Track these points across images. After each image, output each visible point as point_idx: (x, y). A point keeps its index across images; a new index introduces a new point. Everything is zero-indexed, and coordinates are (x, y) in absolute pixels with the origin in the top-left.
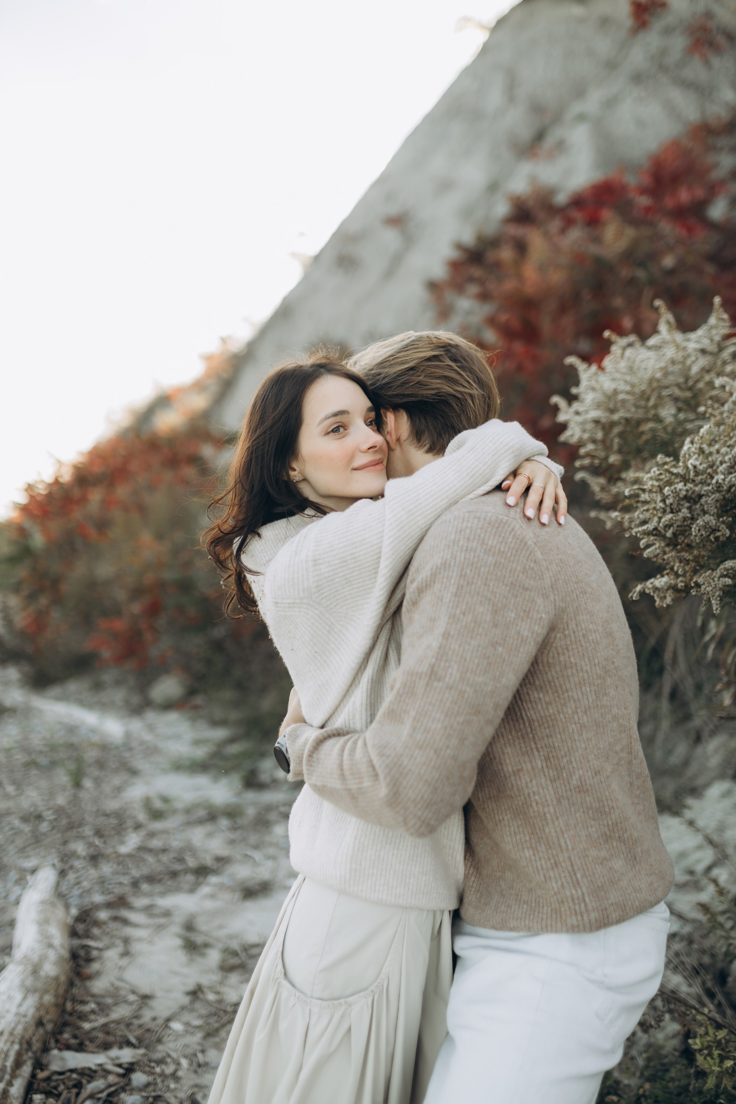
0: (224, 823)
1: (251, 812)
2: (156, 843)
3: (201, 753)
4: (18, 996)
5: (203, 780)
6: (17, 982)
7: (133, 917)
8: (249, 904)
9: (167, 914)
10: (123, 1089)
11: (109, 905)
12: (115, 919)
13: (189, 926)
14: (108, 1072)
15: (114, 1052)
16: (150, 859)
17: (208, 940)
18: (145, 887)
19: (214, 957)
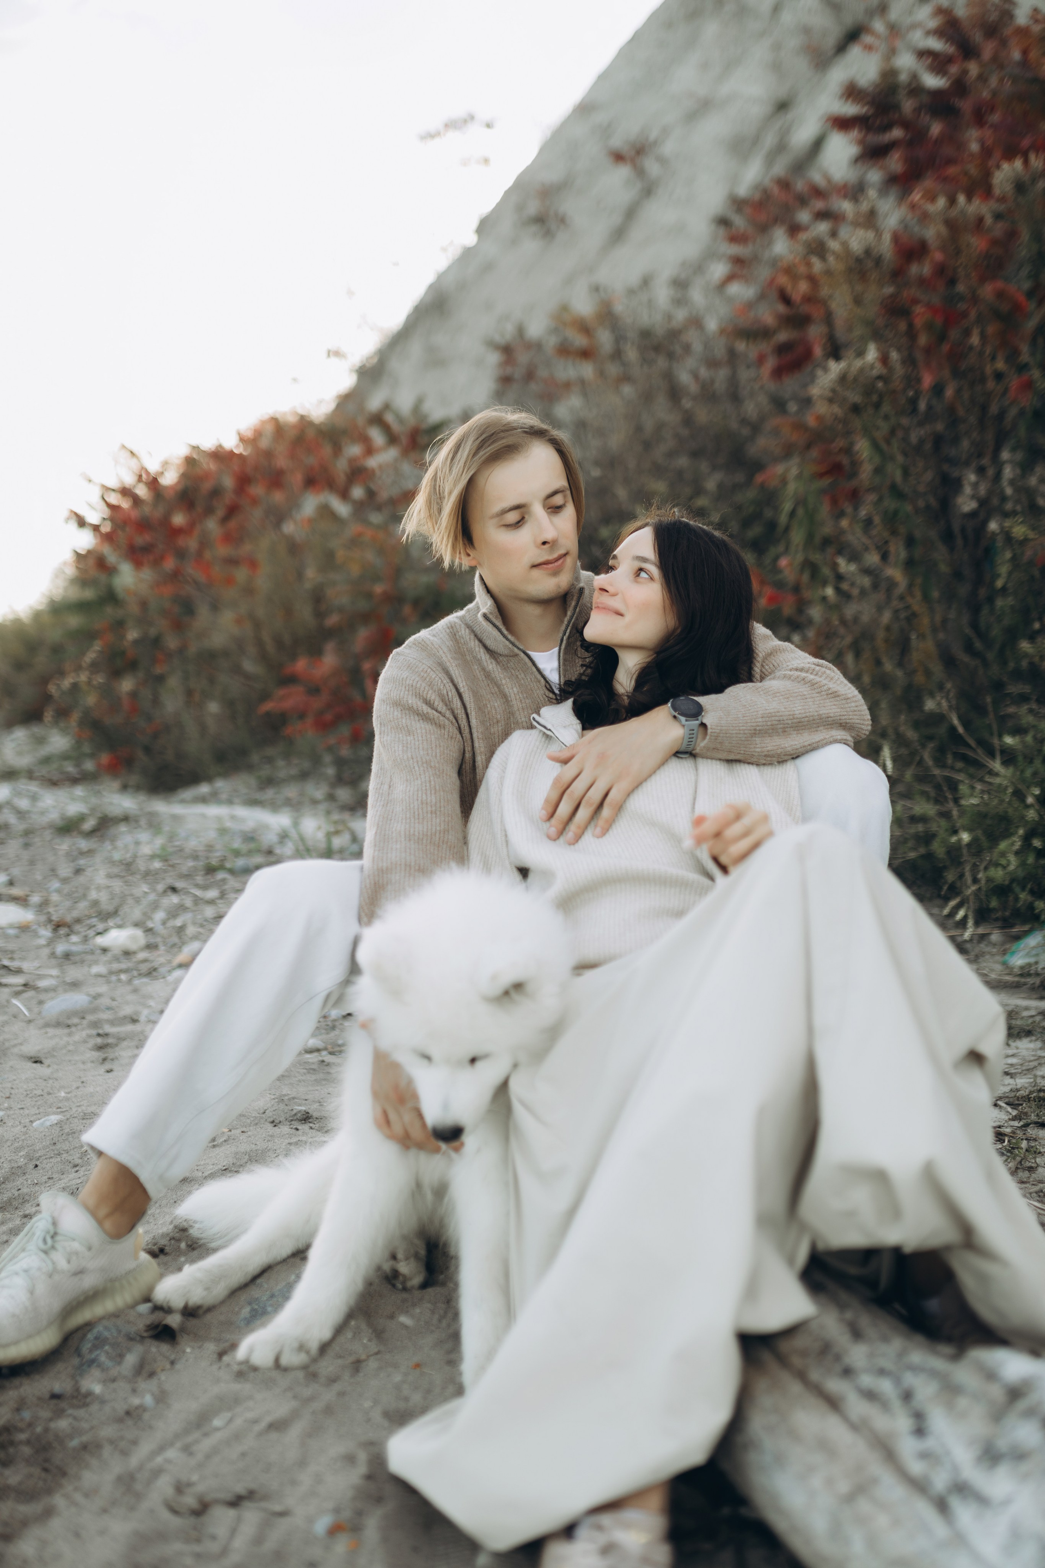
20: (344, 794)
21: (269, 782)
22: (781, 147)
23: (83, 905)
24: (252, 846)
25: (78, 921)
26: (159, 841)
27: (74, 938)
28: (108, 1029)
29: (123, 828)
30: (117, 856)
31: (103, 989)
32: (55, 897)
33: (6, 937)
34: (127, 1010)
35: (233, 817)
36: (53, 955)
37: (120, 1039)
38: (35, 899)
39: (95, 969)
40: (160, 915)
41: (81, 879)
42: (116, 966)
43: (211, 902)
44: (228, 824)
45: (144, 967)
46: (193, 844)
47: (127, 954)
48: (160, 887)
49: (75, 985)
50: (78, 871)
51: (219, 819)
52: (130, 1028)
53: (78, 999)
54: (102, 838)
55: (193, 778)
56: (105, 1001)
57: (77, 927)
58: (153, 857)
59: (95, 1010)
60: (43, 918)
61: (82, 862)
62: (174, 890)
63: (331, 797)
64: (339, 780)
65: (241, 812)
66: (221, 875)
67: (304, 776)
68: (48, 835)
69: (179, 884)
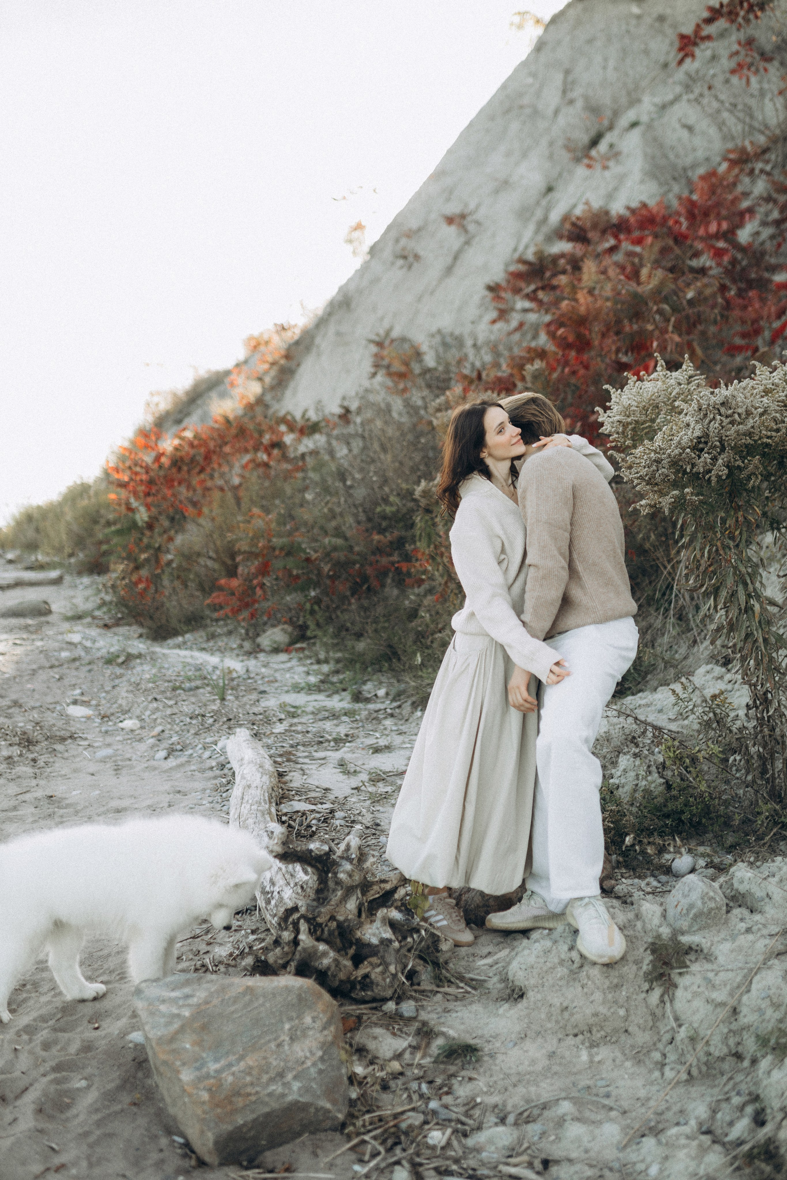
0: (345, 718)
1: (364, 713)
2: (299, 728)
3: (313, 679)
4: (259, 775)
5: (321, 697)
6: (254, 769)
7: (301, 760)
8: (379, 755)
9: (324, 759)
10: (332, 818)
11: (281, 756)
12: (289, 760)
13: (342, 764)
14: (319, 813)
15: (319, 806)
16: (300, 736)
17: (358, 769)
18: (301, 748)
19: (364, 777)
20: (247, 645)
21: (212, 637)
22: (545, 220)
23: (115, 706)
24: (197, 674)
25: (113, 714)
26: (154, 671)
27: (110, 723)
28: (120, 763)
29: (138, 661)
30: (133, 680)
31: (120, 747)
32: (103, 702)
33: (81, 722)
34: (128, 756)
35: (192, 657)
36: (100, 731)
37: (123, 767)
38: (94, 702)
39: (118, 738)
40: (148, 713)
41: (115, 692)
42: (127, 737)
43: (171, 707)
44: (189, 660)
45: (138, 737)
46: (170, 672)
47: (132, 731)
48: (150, 698)
49: (109, 745)
50: (114, 687)
51: (185, 657)
52: (128, 763)
53: (109, 751)
54: (127, 669)
55: (175, 633)
56: (120, 752)
57: (112, 718)
58: (149, 681)
59: (116, 755)
60: (97, 713)
61: (117, 681)
62: (156, 699)
63: (241, 647)
64: (247, 637)
65: (197, 654)
66: (178, 692)
67: (230, 633)
68: (100, 664)
69: (158, 697)
